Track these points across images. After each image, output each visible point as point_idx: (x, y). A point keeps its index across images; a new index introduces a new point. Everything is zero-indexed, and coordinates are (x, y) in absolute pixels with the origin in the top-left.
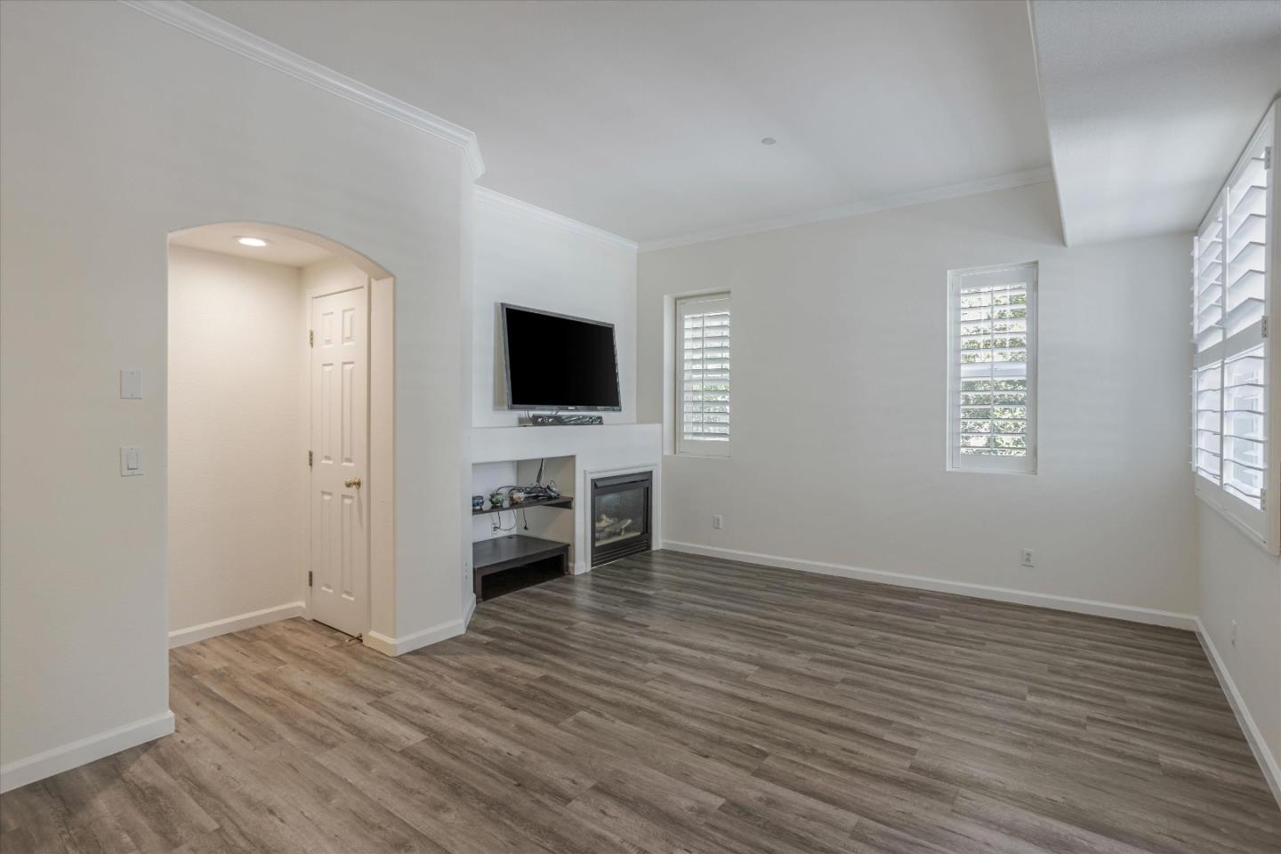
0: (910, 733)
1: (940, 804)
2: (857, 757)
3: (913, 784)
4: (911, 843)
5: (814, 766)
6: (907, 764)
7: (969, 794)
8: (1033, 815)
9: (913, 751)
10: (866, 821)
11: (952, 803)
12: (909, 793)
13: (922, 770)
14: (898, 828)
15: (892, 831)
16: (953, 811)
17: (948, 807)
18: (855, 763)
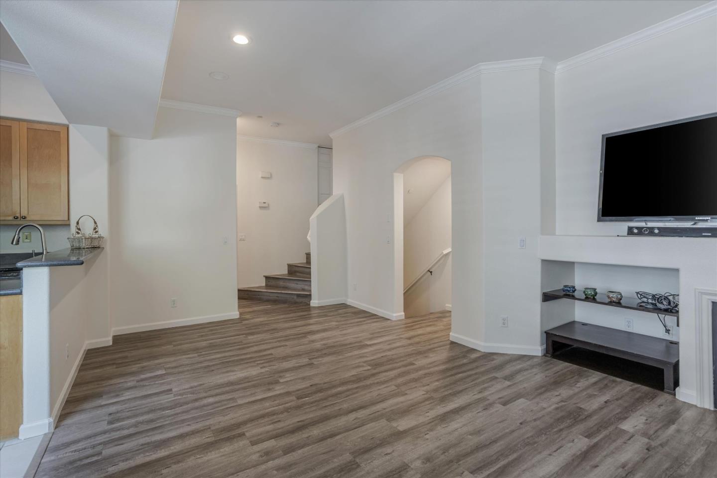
0: (268, 455)
1: (217, 427)
2: (270, 422)
3: (235, 428)
4: (215, 408)
5: (277, 408)
6: (247, 434)
7: (209, 440)
8: (175, 451)
9: (253, 443)
10: (235, 404)
11: (212, 431)
12: (233, 423)
13: (238, 437)
14: (223, 409)
15: (225, 407)
16: (210, 428)
17: (213, 428)
18: (266, 419)
